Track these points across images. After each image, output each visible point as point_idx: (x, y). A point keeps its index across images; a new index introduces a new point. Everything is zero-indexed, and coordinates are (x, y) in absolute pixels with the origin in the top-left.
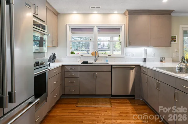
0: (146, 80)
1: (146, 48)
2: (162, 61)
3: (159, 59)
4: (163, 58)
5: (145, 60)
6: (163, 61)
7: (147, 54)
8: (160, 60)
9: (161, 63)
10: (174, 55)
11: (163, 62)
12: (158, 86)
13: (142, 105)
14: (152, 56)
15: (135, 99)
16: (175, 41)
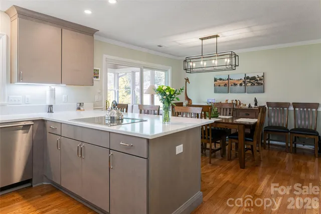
0: (58, 145)
1: (53, 86)
2: (79, 109)
3: (75, 105)
4: (81, 104)
5: (50, 109)
6: (82, 108)
7: (55, 97)
8: (76, 108)
9: (79, 111)
10: (97, 98)
11: (81, 110)
12: (80, 152)
13: (48, 193)
14: (63, 100)
15: (33, 186)
16: (97, 77)
